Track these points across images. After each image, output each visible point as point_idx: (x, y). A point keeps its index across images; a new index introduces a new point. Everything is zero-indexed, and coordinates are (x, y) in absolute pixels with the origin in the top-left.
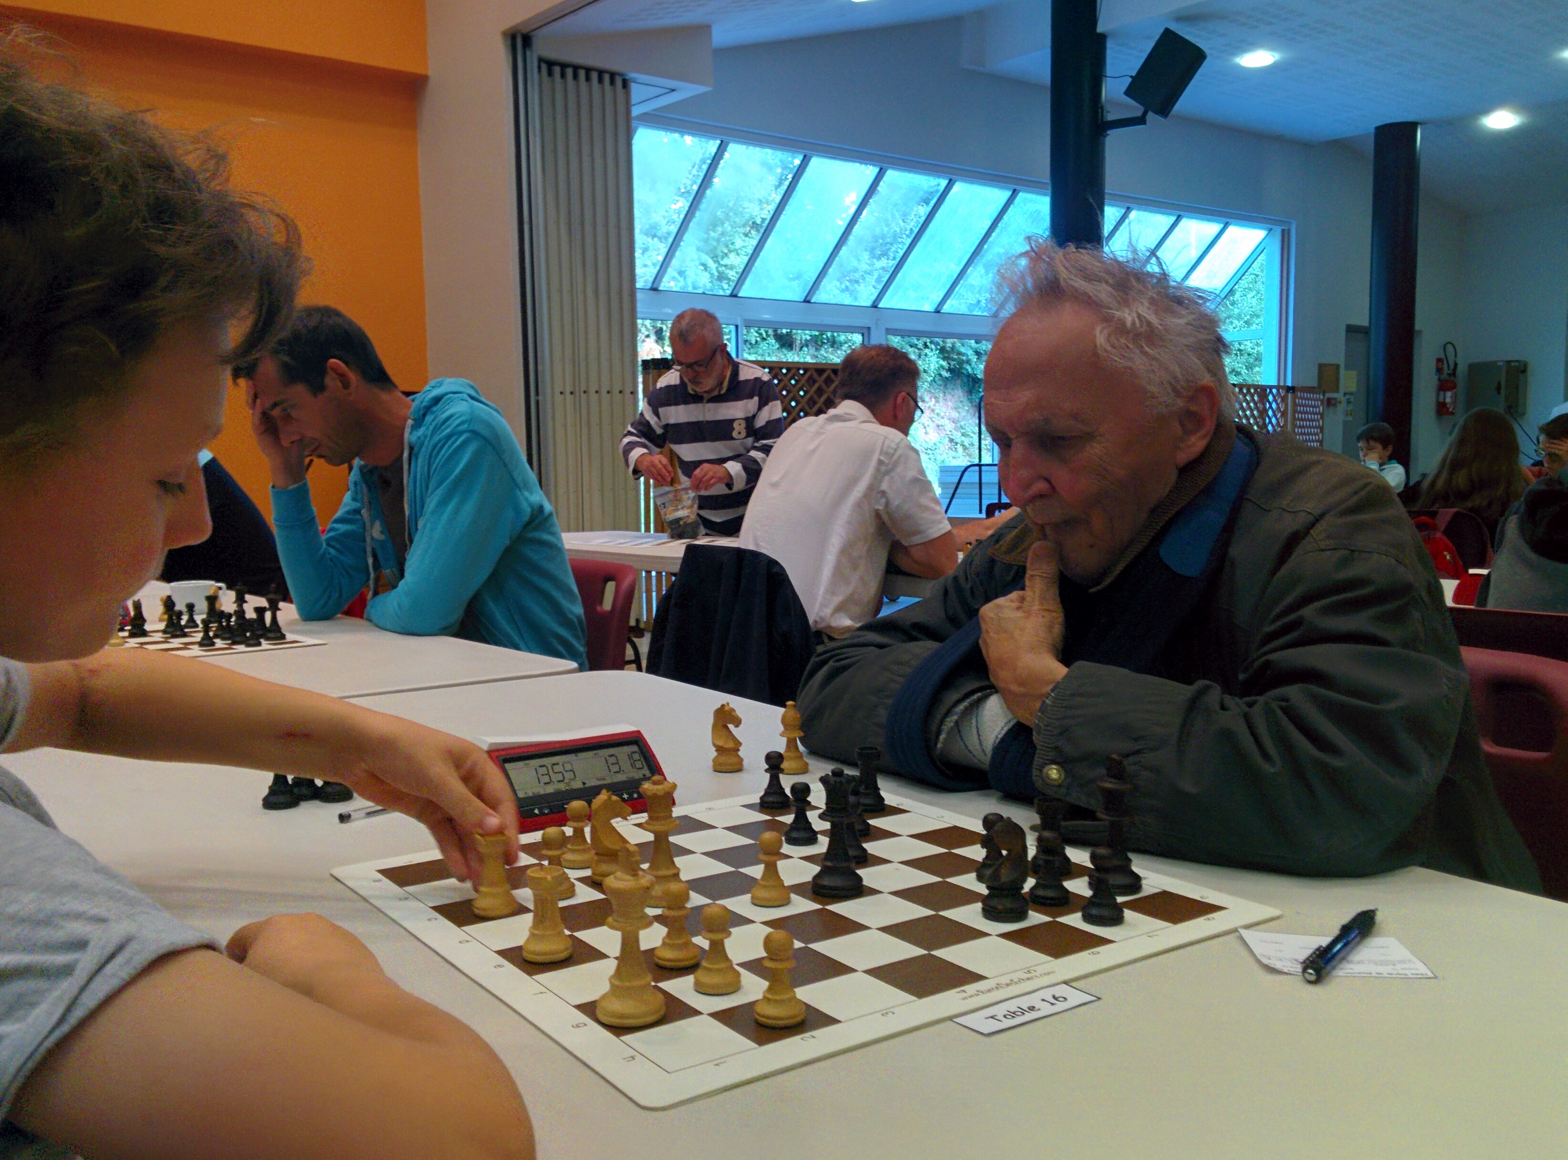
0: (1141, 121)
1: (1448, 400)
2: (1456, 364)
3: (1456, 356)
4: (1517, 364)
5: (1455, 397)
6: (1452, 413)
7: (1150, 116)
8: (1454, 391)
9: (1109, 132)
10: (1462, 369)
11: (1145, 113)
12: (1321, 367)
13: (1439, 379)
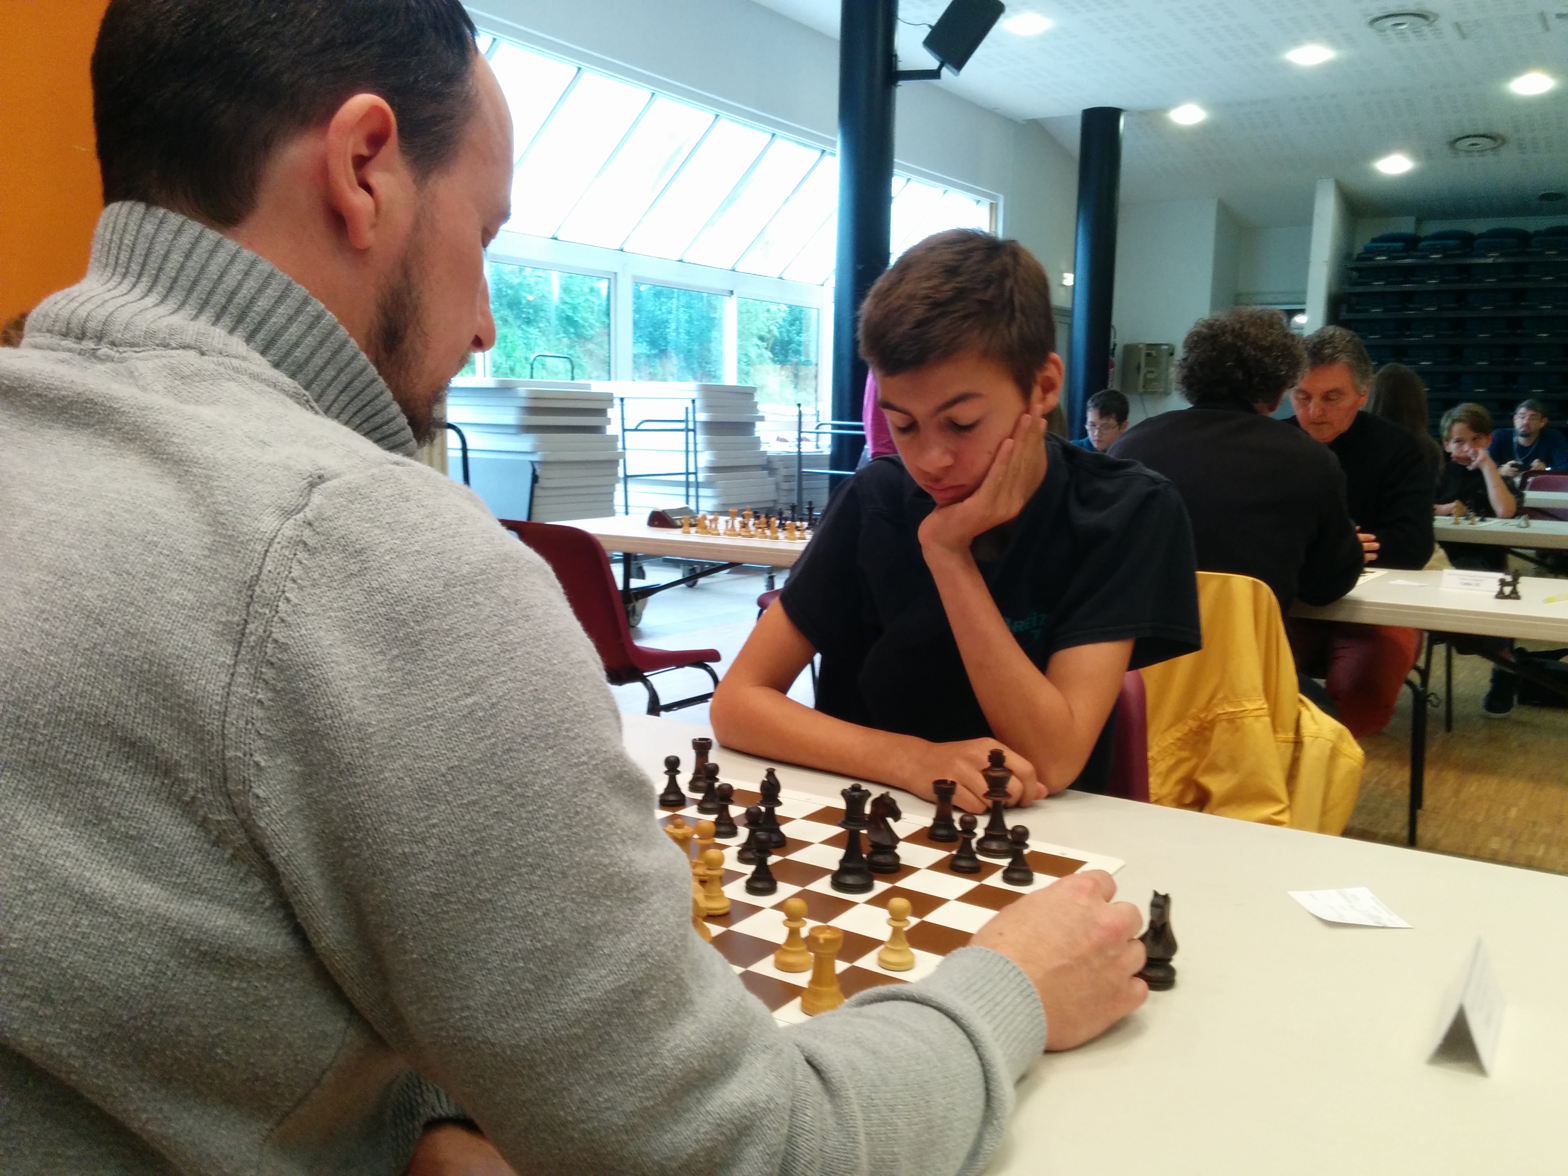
0: (934, 74)
2: (1116, 345)
3: (1115, 337)
4: (1166, 347)
7: (946, 71)
9: (900, 83)
10: (1119, 350)
11: (940, 67)
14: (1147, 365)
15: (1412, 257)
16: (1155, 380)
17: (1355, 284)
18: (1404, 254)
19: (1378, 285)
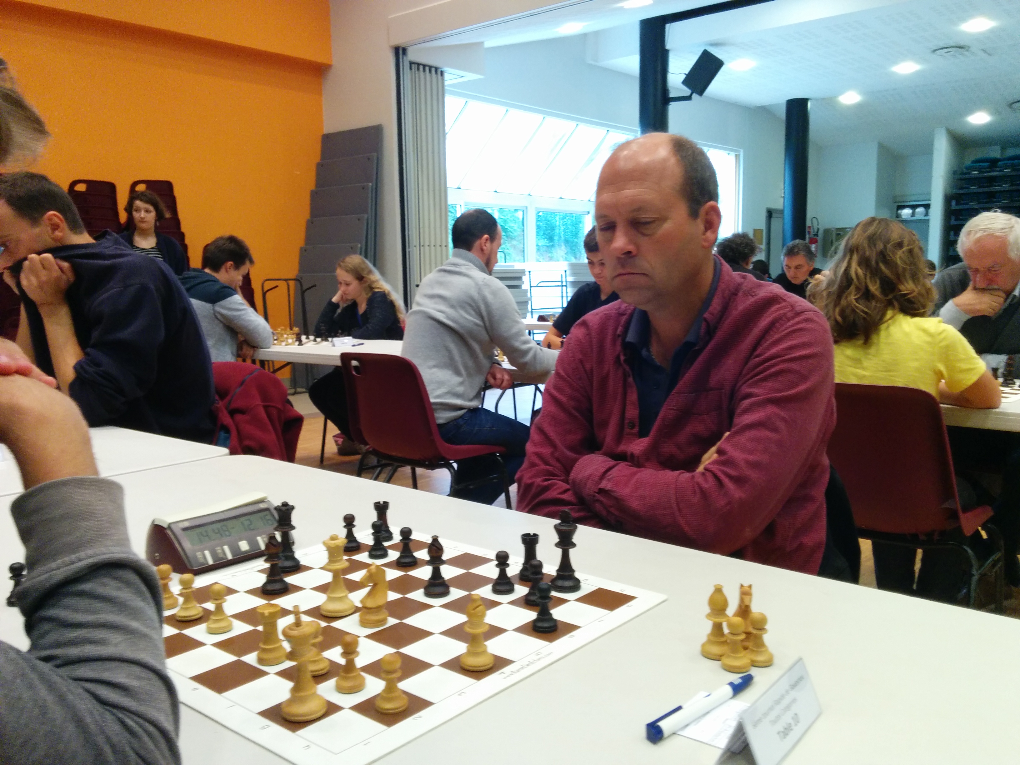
0: (688, 98)
2: (818, 229)
3: (819, 225)
7: (695, 96)
8: (816, 244)
9: (671, 103)
10: (821, 233)
11: (692, 94)
12: (755, 231)
14: (837, 240)
15: (994, 171)
17: (962, 188)
18: (988, 170)
19: (974, 188)
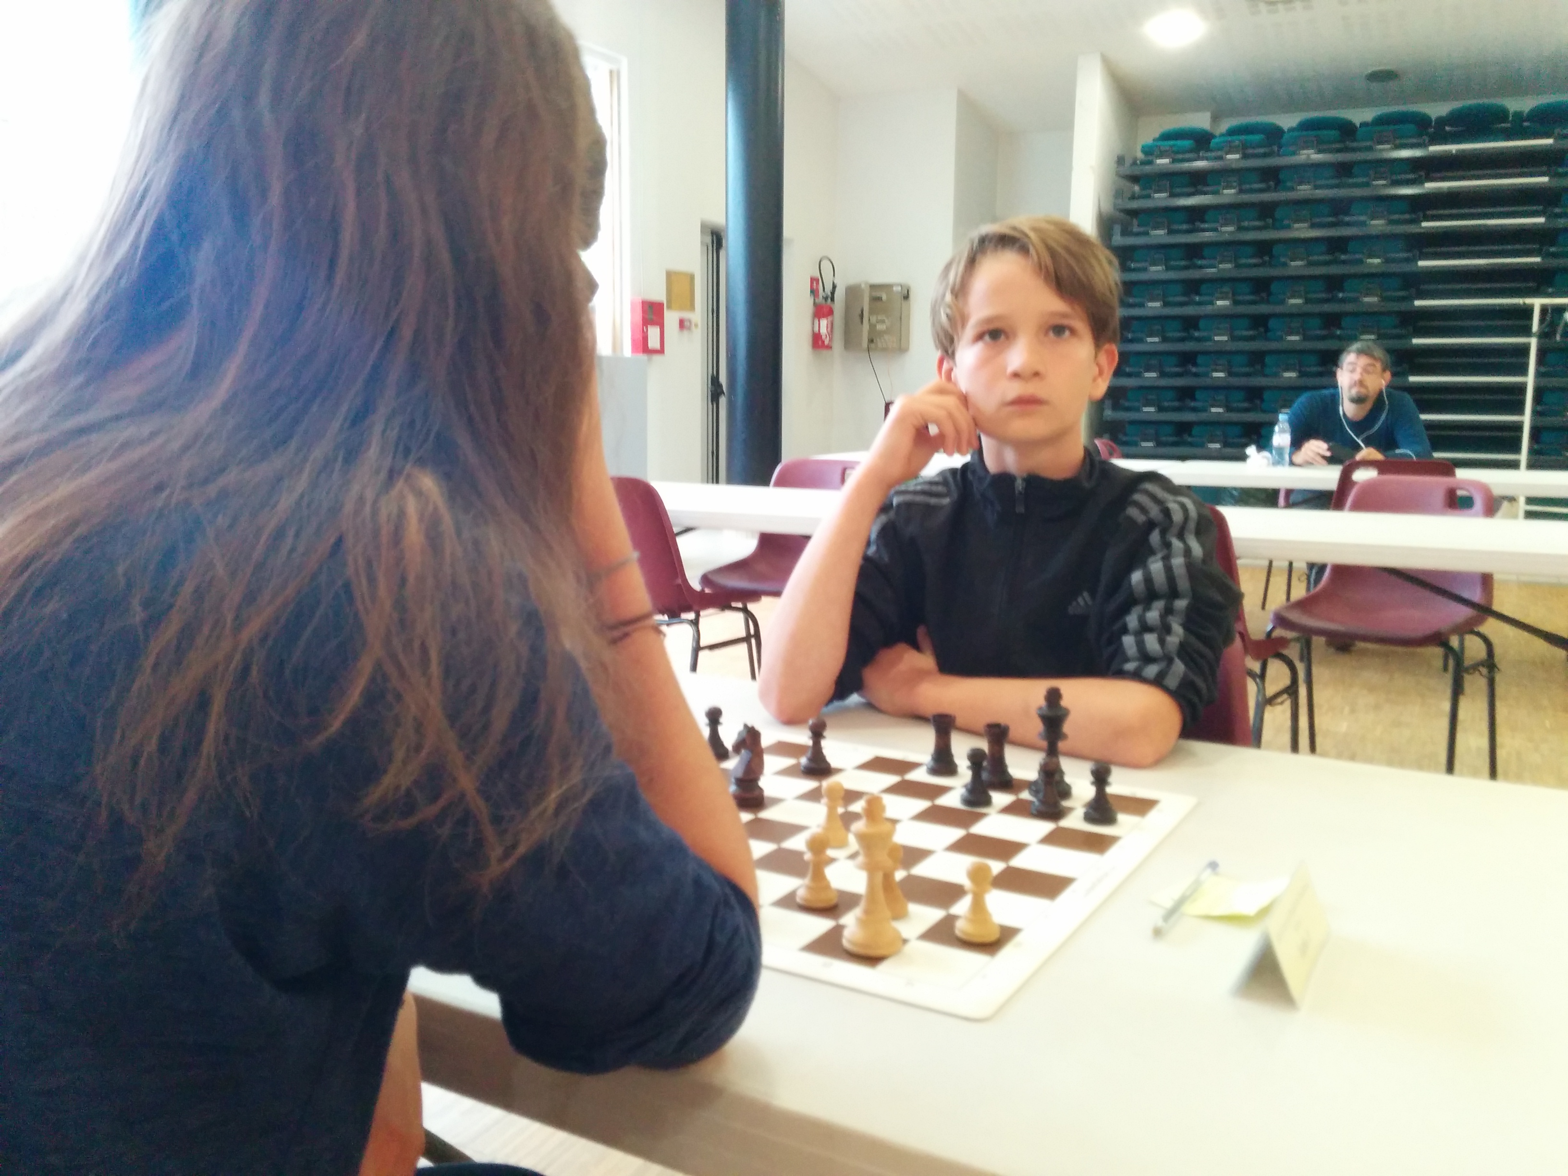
1: (824, 331)
2: (834, 287)
3: (834, 275)
4: (899, 288)
5: (831, 327)
6: (829, 347)
8: (830, 318)
10: (840, 294)
12: (670, 275)
13: (815, 303)
14: (872, 312)
15: (1202, 159)
16: (887, 331)
17: (1133, 197)
18: (1191, 155)
19: (1161, 198)
